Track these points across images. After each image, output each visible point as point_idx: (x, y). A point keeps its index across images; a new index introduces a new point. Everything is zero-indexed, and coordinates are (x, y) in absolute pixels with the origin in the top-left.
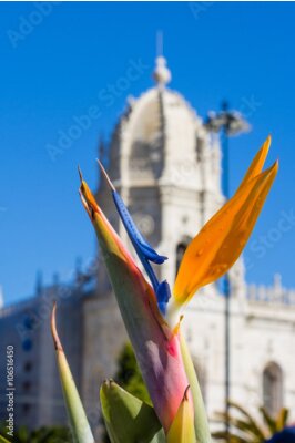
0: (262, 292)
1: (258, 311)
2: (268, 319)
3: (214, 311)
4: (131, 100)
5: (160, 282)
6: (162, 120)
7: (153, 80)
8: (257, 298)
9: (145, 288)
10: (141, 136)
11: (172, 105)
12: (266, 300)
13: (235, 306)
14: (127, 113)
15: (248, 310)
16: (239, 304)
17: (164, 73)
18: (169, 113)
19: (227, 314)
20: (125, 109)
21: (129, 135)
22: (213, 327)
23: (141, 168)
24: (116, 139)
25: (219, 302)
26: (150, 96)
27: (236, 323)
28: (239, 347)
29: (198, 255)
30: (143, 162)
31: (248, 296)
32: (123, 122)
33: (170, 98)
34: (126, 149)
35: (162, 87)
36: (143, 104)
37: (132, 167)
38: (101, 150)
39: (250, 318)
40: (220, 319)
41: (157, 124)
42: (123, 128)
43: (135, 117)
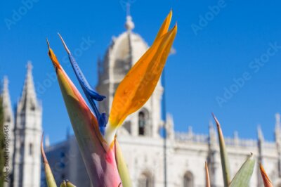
0: (183, 136)
1: (181, 145)
2: (186, 150)
3: (158, 146)
4: (114, 38)
5: (101, 114)
6: (130, 48)
7: (125, 28)
8: (180, 139)
9: (91, 118)
10: (119, 57)
11: (135, 41)
12: (185, 139)
13: (169, 143)
14: (112, 45)
15: (176, 145)
16: (171, 142)
17: (130, 24)
18: (134, 45)
19: (165, 147)
20: (111, 43)
21: (113, 57)
22: (158, 154)
23: (120, 73)
24: (106, 58)
25: (160, 141)
26: (124, 36)
27: (170, 152)
28: (171, 164)
29: (125, 93)
30: (121, 70)
31: (176, 138)
32: (110, 50)
33: (134, 37)
34: (112, 63)
35: (130, 31)
36: (120, 40)
37: (115, 73)
38: (99, 64)
39: (176, 149)
40: (161, 150)
41: (127, 50)
42: (110, 52)
43: (116, 47)
